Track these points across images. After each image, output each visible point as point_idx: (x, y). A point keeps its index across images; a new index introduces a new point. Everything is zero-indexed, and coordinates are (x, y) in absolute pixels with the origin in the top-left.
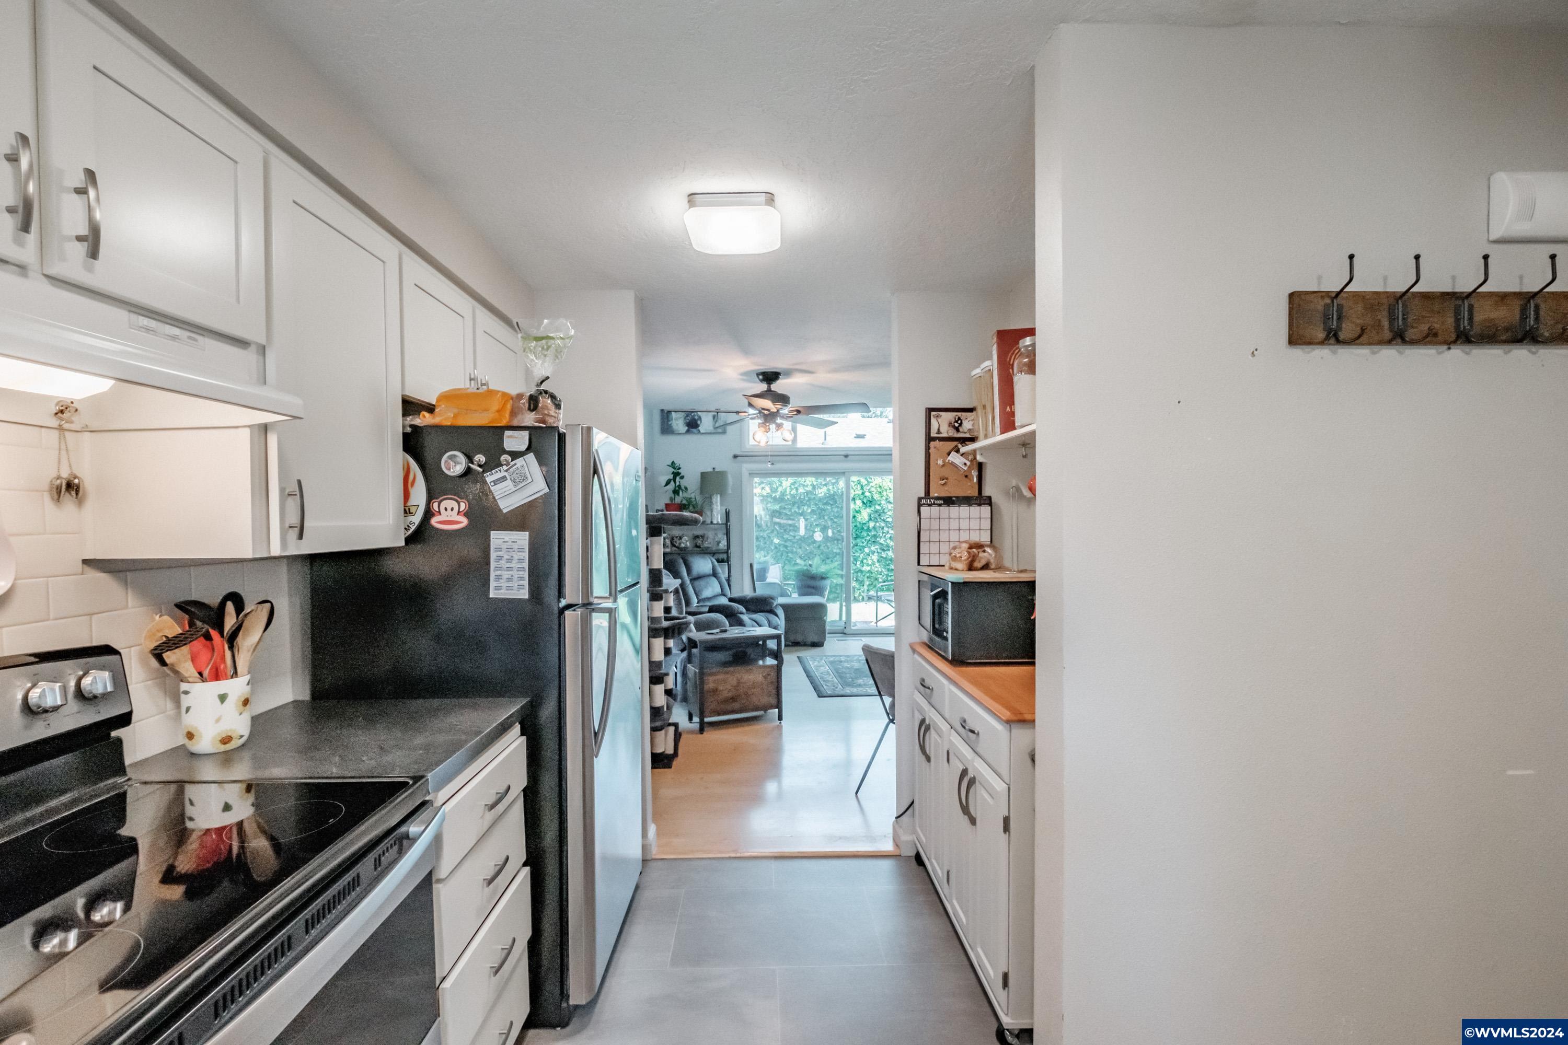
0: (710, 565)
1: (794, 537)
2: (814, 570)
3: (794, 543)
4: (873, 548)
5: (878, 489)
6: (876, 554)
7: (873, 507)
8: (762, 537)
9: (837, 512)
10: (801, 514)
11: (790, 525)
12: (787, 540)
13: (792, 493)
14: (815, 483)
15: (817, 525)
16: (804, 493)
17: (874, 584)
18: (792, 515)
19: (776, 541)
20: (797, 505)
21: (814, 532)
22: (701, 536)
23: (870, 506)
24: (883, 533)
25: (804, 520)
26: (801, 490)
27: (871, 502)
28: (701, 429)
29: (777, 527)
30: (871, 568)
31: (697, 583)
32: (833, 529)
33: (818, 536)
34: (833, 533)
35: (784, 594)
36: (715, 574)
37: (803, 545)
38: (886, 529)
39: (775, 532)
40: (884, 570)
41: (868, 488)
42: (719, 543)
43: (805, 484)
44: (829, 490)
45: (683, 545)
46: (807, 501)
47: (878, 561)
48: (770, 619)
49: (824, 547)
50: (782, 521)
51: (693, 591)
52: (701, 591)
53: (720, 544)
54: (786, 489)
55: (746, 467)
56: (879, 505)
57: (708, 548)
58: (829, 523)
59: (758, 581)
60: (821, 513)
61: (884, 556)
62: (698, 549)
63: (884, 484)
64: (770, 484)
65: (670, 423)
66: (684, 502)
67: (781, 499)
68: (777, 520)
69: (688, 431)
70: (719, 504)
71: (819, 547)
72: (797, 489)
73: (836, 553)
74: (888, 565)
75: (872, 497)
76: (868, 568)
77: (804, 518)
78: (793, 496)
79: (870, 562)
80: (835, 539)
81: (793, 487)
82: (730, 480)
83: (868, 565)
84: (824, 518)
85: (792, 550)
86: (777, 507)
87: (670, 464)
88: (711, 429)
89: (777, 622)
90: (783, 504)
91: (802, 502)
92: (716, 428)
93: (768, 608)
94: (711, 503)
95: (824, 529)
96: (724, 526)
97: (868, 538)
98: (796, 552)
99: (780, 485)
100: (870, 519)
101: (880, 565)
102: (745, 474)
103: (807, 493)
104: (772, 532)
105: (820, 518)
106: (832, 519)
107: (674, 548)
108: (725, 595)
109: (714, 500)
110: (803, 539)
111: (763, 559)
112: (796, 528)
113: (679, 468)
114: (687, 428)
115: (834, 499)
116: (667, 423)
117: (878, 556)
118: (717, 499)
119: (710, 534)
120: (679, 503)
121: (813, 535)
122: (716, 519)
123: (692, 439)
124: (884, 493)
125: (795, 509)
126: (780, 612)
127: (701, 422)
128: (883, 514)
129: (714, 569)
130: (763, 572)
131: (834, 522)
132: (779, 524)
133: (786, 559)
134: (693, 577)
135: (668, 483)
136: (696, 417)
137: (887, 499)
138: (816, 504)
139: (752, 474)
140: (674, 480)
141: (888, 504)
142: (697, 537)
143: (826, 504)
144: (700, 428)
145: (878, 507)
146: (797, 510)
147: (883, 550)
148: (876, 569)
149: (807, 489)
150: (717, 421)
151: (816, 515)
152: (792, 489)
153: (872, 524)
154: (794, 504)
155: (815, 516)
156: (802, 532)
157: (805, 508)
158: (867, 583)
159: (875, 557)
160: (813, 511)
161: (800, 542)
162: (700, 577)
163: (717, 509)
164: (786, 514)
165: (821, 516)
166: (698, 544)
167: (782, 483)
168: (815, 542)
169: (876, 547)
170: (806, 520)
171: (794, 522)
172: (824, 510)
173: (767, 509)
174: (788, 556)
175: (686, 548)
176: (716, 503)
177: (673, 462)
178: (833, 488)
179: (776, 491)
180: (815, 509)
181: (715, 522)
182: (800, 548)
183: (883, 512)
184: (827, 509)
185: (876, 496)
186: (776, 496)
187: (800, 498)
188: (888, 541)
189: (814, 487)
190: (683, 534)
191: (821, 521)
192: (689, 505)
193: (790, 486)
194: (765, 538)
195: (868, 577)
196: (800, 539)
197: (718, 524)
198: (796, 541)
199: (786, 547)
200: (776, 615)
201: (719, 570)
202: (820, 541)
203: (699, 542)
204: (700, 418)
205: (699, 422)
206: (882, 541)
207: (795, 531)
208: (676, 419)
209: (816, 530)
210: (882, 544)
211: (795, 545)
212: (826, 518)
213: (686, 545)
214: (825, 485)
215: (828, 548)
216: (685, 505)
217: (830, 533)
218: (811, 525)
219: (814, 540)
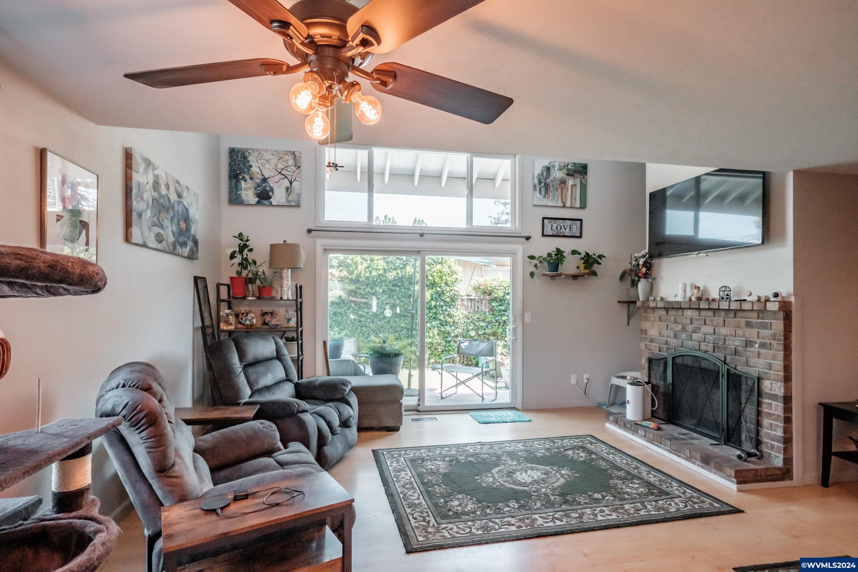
0: (273, 347)
1: (368, 313)
2: (388, 347)
3: (367, 318)
4: (434, 323)
5: (439, 274)
6: (436, 328)
7: (435, 289)
8: (340, 313)
9: (405, 292)
10: (374, 294)
11: (364, 303)
12: (361, 316)
13: (366, 275)
14: (386, 268)
15: (387, 303)
16: (376, 276)
17: (434, 353)
18: (366, 294)
19: (352, 317)
20: (370, 286)
21: (385, 309)
22: (271, 313)
23: (432, 288)
24: (442, 311)
25: (376, 299)
26: (374, 273)
27: (432, 284)
28: (274, 201)
29: (353, 305)
30: (432, 340)
31: (251, 370)
32: (401, 307)
33: (388, 313)
34: (401, 310)
35: (357, 373)
36: (279, 357)
37: (375, 320)
38: (444, 308)
39: (351, 309)
40: (442, 342)
41: (431, 273)
42: (289, 320)
43: (378, 268)
44: (398, 273)
45: (248, 322)
46: (379, 283)
47: (438, 334)
48: (342, 410)
49: (393, 322)
50: (357, 300)
51: (246, 381)
52: (256, 381)
53: (291, 322)
54: (361, 271)
55: (320, 243)
56: (440, 287)
57: (277, 325)
58: (398, 302)
59: (331, 358)
60: (390, 293)
61: (443, 330)
62: (265, 326)
63: (444, 270)
64: (347, 267)
65: (239, 193)
66: (250, 275)
67: (357, 281)
68: (353, 299)
69: (258, 203)
70: (290, 279)
71: (388, 322)
72: (370, 272)
73: (403, 327)
74: (446, 337)
75: (434, 280)
76: (430, 340)
77: (376, 297)
78: (367, 278)
79: (431, 335)
80: (400, 316)
81: (367, 270)
82: (303, 255)
83: (430, 337)
84: (393, 297)
85: (366, 324)
86: (353, 287)
87: (237, 235)
88: (283, 201)
89: (349, 413)
90: (358, 285)
91: (374, 283)
92: (289, 201)
93: (339, 396)
94: (281, 277)
95: (393, 307)
96: (295, 302)
97: (430, 315)
98: (369, 327)
99: (356, 269)
100: (432, 299)
101: (439, 338)
102: (319, 250)
103: (380, 276)
104: (349, 308)
105: (390, 298)
106: (400, 299)
107: (239, 326)
108: (290, 381)
109: (284, 275)
110: (375, 315)
111: (337, 336)
112: (368, 306)
113: (247, 240)
114: (257, 199)
115: (402, 281)
116: (236, 193)
117: (438, 330)
118: (288, 274)
119: (281, 311)
120: (245, 277)
121: (383, 312)
122: (286, 295)
123: (263, 211)
124: (444, 278)
125: (369, 289)
126: (354, 400)
127: (273, 193)
128: (442, 295)
129: (278, 350)
130: (337, 349)
131: (402, 301)
132: (355, 302)
133: (360, 332)
134: (249, 362)
135: (232, 256)
136: (268, 189)
137: (446, 283)
138: (386, 286)
139: (326, 250)
140: (241, 252)
141: (447, 287)
142: (264, 314)
143: (395, 285)
144: (271, 200)
145: (439, 289)
146: (370, 290)
147: (442, 325)
148: (436, 341)
149: (379, 272)
150: (290, 194)
151: (386, 294)
152: (366, 272)
153: (433, 303)
154: (367, 285)
155: (386, 296)
156: (374, 309)
157: (378, 288)
158: (429, 353)
159: (436, 331)
160: (384, 291)
161: (372, 318)
162: (257, 362)
163: (287, 284)
164: (361, 294)
165: (391, 296)
166: (266, 321)
167: (357, 266)
168: (385, 318)
169: (437, 322)
170: (378, 299)
171: (367, 300)
172: (393, 291)
173: (344, 289)
174: (362, 330)
175: (252, 325)
176: (287, 277)
177: (241, 234)
178: (402, 272)
179: (352, 273)
180: (386, 289)
181: (285, 298)
182: (373, 323)
183: (443, 293)
184: (396, 290)
185: (437, 280)
186: (352, 278)
187: (373, 280)
188: (447, 318)
189: (385, 271)
190: (250, 311)
191: (391, 301)
192: (256, 279)
193: (365, 270)
194: (342, 314)
195: (429, 348)
196: (373, 315)
197: (288, 300)
198: (369, 317)
199: (360, 321)
200: (349, 404)
201: (285, 351)
202: (390, 317)
203: (268, 318)
204: (272, 189)
205: (271, 194)
206: (441, 317)
207: (369, 308)
208: (246, 189)
209: (387, 308)
210: (441, 320)
211: (369, 320)
212: (395, 297)
213: (253, 322)
214: (394, 269)
215: (397, 323)
216: (250, 279)
217: (398, 310)
218: (382, 304)
219: (385, 316)
